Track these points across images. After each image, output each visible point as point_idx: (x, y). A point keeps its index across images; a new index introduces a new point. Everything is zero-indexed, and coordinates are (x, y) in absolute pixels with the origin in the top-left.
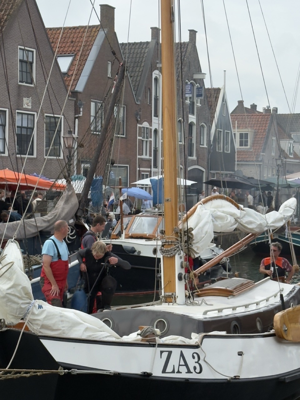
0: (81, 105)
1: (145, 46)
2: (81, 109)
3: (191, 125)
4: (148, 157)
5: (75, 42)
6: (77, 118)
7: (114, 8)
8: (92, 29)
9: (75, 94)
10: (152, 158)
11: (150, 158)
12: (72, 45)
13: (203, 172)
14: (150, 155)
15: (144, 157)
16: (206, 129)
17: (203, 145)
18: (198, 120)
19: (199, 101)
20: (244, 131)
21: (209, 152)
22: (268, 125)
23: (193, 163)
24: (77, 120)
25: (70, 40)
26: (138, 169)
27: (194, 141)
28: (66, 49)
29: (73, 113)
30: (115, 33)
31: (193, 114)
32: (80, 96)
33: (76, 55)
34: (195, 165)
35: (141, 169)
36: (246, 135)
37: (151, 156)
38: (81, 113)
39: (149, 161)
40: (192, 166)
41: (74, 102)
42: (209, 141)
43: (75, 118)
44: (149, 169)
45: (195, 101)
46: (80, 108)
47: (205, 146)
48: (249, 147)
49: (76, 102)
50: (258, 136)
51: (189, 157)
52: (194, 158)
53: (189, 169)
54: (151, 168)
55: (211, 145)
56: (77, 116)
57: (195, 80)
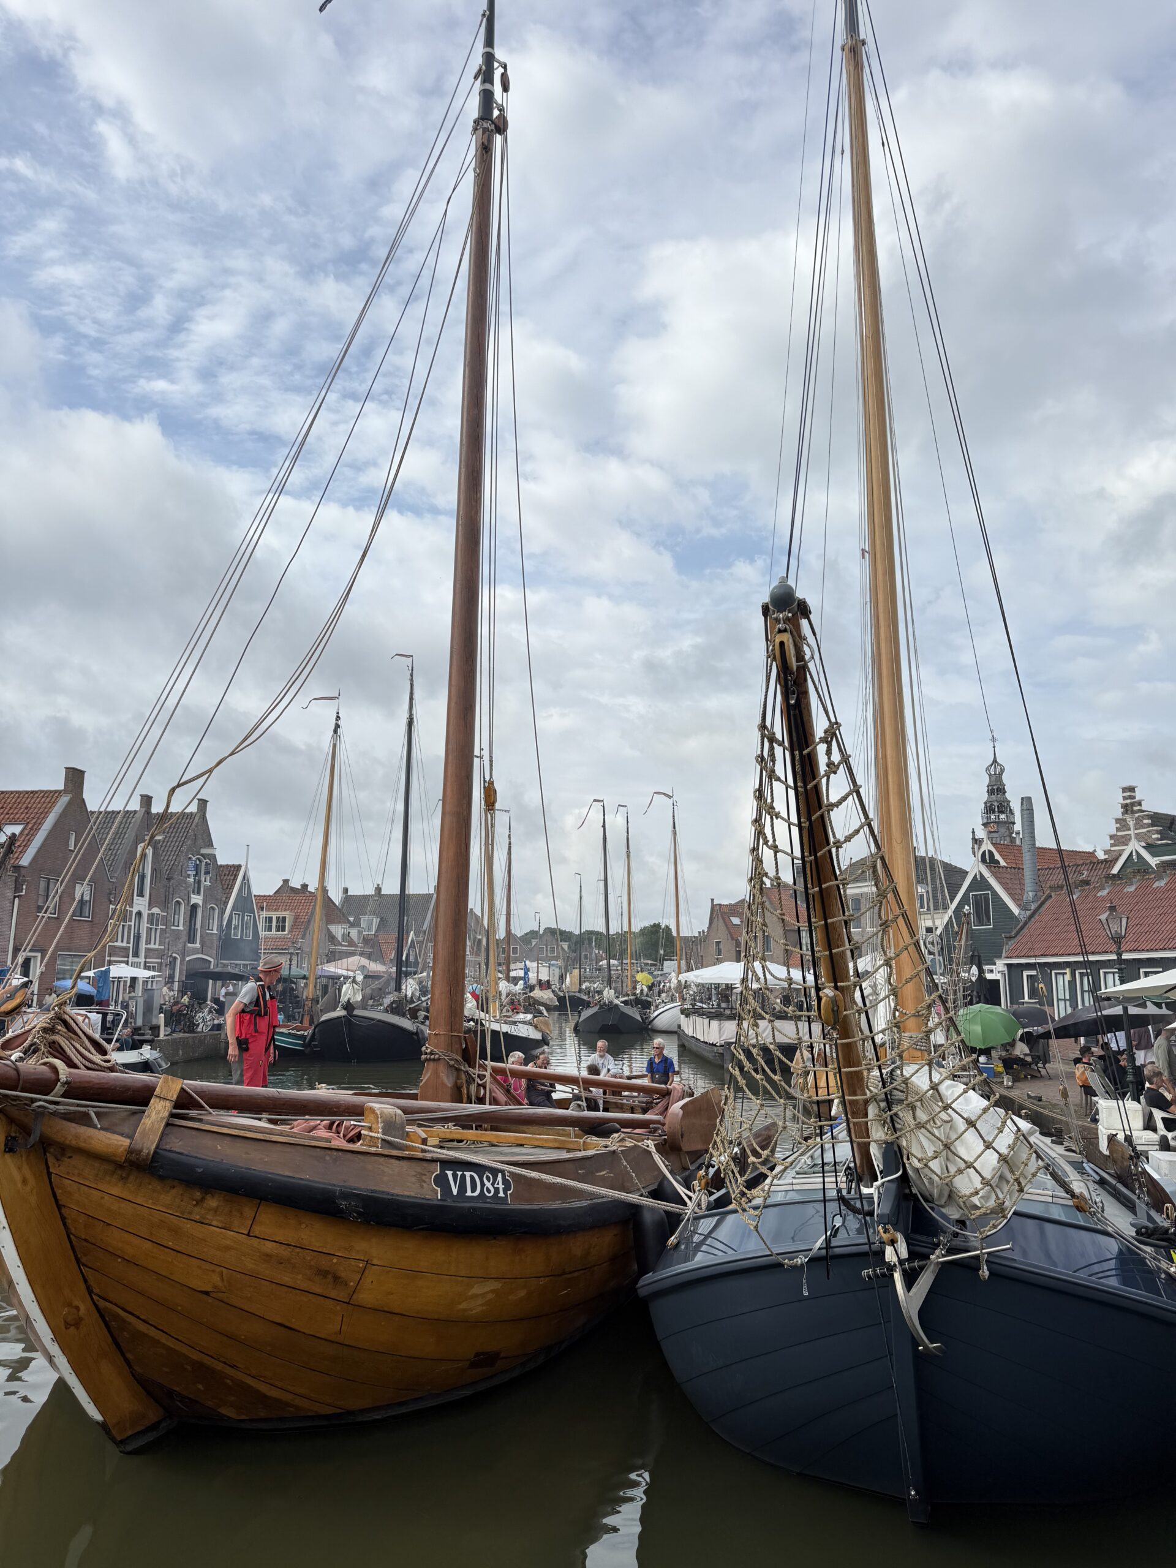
0: (24, 881)
1: (131, 815)
2: (24, 887)
3: (194, 907)
4: (124, 944)
5: (31, 808)
6: (18, 896)
7: (83, 772)
8: (54, 795)
9: (17, 868)
10: (131, 945)
11: (128, 945)
12: (26, 811)
13: (210, 962)
14: (128, 942)
15: (119, 944)
16: (217, 912)
17: (212, 930)
18: (205, 901)
19: (208, 878)
21: (220, 938)
22: (311, 907)
23: (195, 951)
24: (17, 899)
25: (25, 805)
26: (107, 958)
27: (198, 926)
28: (18, 816)
29: (13, 891)
30: (83, 800)
31: (199, 893)
32: (23, 872)
33: (28, 823)
34: (198, 953)
35: (112, 959)
37: (130, 943)
38: (24, 891)
39: (127, 949)
40: (193, 954)
41: (14, 878)
42: (220, 925)
43: (15, 897)
44: (126, 959)
45: (203, 879)
46: (22, 885)
47: (215, 931)
48: (286, 932)
49: (17, 878)
50: (298, 920)
51: (189, 945)
52: (198, 945)
53: (188, 959)
54: (128, 957)
55: (223, 931)
56: (17, 894)
57: (202, 855)
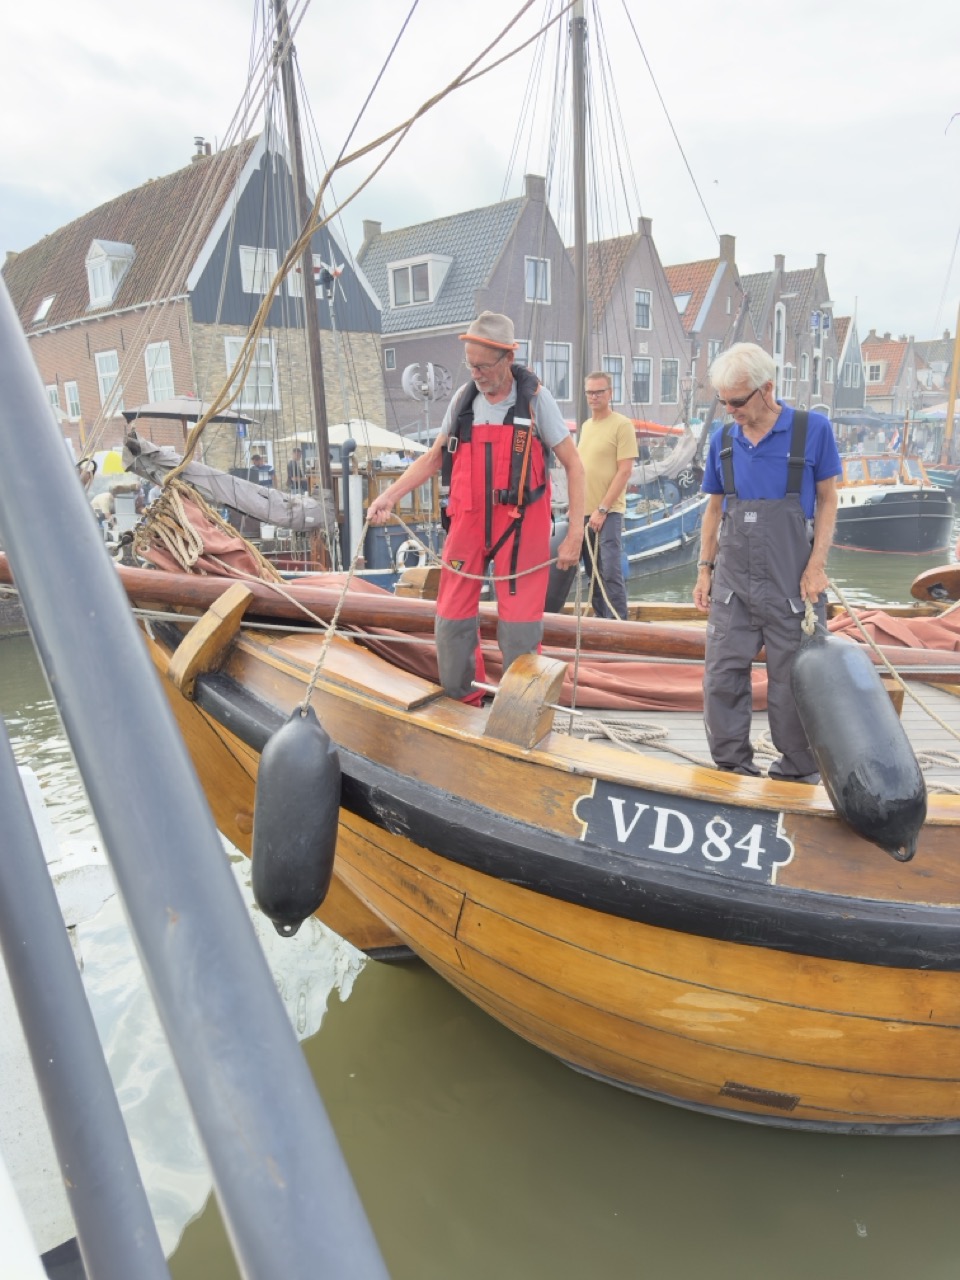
1: (767, 277)
3: (816, 361)
5: (693, 279)
7: (734, 238)
8: (712, 263)
9: (692, 334)
12: (689, 282)
16: (832, 363)
17: (829, 381)
18: (824, 354)
19: (826, 332)
20: (875, 363)
21: (835, 386)
22: (903, 355)
23: (817, 401)
25: (687, 277)
27: (819, 377)
28: (683, 287)
30: (736, 266)
31: (818, 346)
33: (693, 292)
36: (878, 368)
40: (816, 404)
41: (691, 343)
42: (835, 376)
45: (821, 333)
47: (831, 382)
48: (880, 381)
50: (891, 368)
51: (813, 395)
52: (819, 395)
55: (838, 381)
57: (822, 310)
